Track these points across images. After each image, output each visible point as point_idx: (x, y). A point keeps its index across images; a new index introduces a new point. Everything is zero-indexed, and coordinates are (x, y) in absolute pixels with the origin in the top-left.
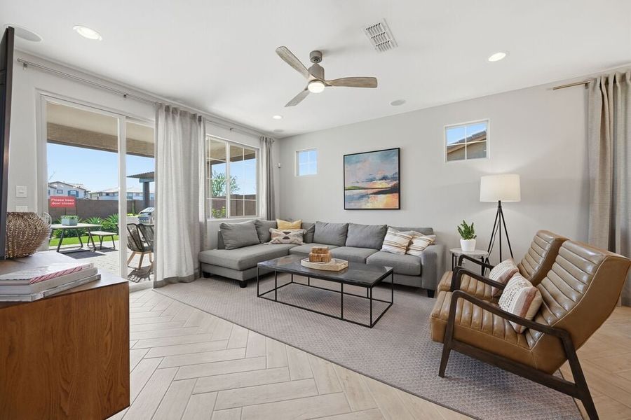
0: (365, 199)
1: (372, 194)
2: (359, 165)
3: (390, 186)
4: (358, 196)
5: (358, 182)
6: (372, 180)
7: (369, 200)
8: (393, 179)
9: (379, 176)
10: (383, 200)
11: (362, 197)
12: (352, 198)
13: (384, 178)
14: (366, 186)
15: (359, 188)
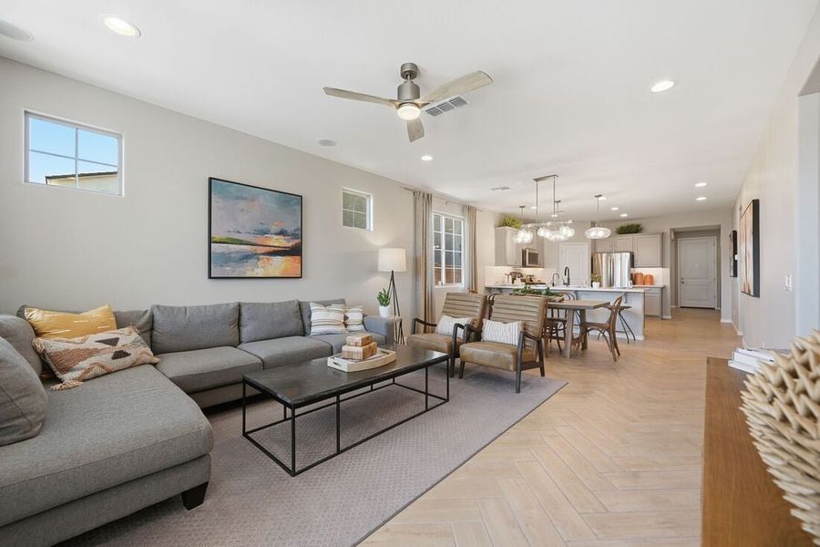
0: (253, 261)
1: (263, 254)
2: (242, 204)
3: (290, 244)
4: (238, 255)
5: (239, 232)
6: (264, 233)
7: (260, 263)
8: (294, 236)
9: (274, 228)
10: (279, 265)
11: (246, 257)
12: (227, 258)
13: (282, 233)
14: (254, 241)
15: (241, 243)
